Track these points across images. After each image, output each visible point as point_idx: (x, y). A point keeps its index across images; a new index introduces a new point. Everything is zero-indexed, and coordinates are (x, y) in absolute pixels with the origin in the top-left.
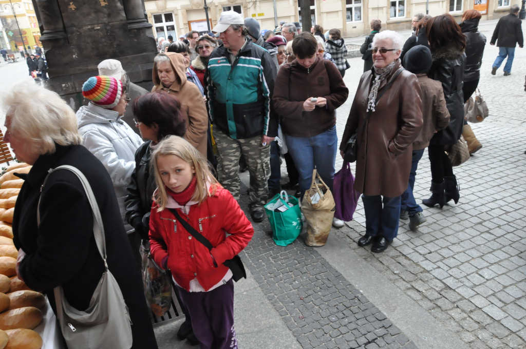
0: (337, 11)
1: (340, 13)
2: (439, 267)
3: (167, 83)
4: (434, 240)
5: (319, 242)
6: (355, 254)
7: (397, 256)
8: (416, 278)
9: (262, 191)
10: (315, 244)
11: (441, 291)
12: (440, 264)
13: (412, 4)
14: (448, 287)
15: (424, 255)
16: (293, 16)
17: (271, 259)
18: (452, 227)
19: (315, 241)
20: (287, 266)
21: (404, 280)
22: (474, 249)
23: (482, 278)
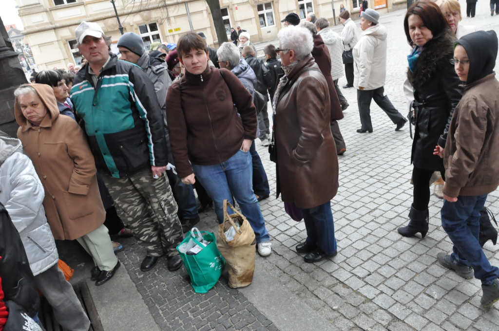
0: (251, 19)
1: (254, 20)
2: (382, 292)
3: (34, 119)
4: (371, 257)
5: (245, 281)
6: (286, 290)
7: (334, 285)
8: (359, 311)
9: (169, 231)
10: (239, 285)
11: (389, 324)
12: (382, 288)
13: (319, 5)
14: (395, 318)
15: (363, 279)
16: (208, 27)
17: (189, 313)
18: (389, 236)
19: (238, 282)
20: (208, 320)
21: (345, 317)
22: (416, 262)
23: (431, 299)
